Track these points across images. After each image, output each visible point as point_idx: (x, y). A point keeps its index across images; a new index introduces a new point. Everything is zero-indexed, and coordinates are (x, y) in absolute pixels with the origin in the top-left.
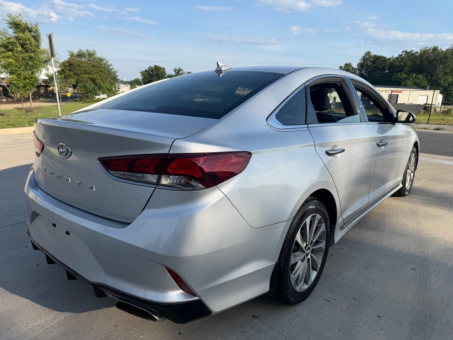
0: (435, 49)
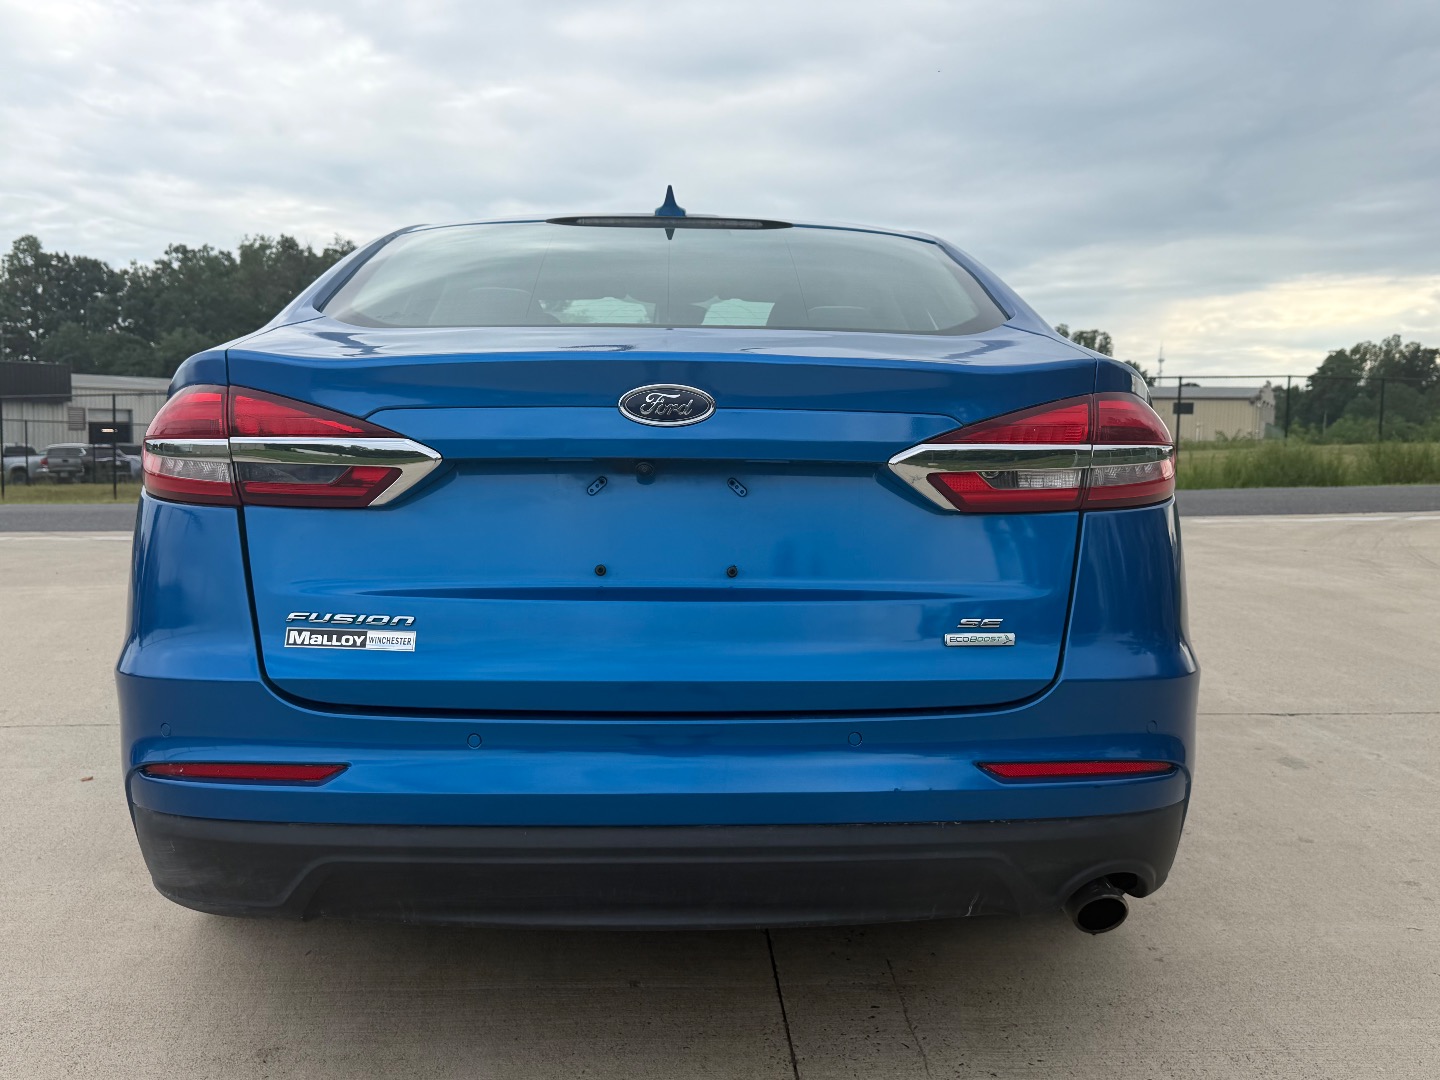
0: (288, 244)
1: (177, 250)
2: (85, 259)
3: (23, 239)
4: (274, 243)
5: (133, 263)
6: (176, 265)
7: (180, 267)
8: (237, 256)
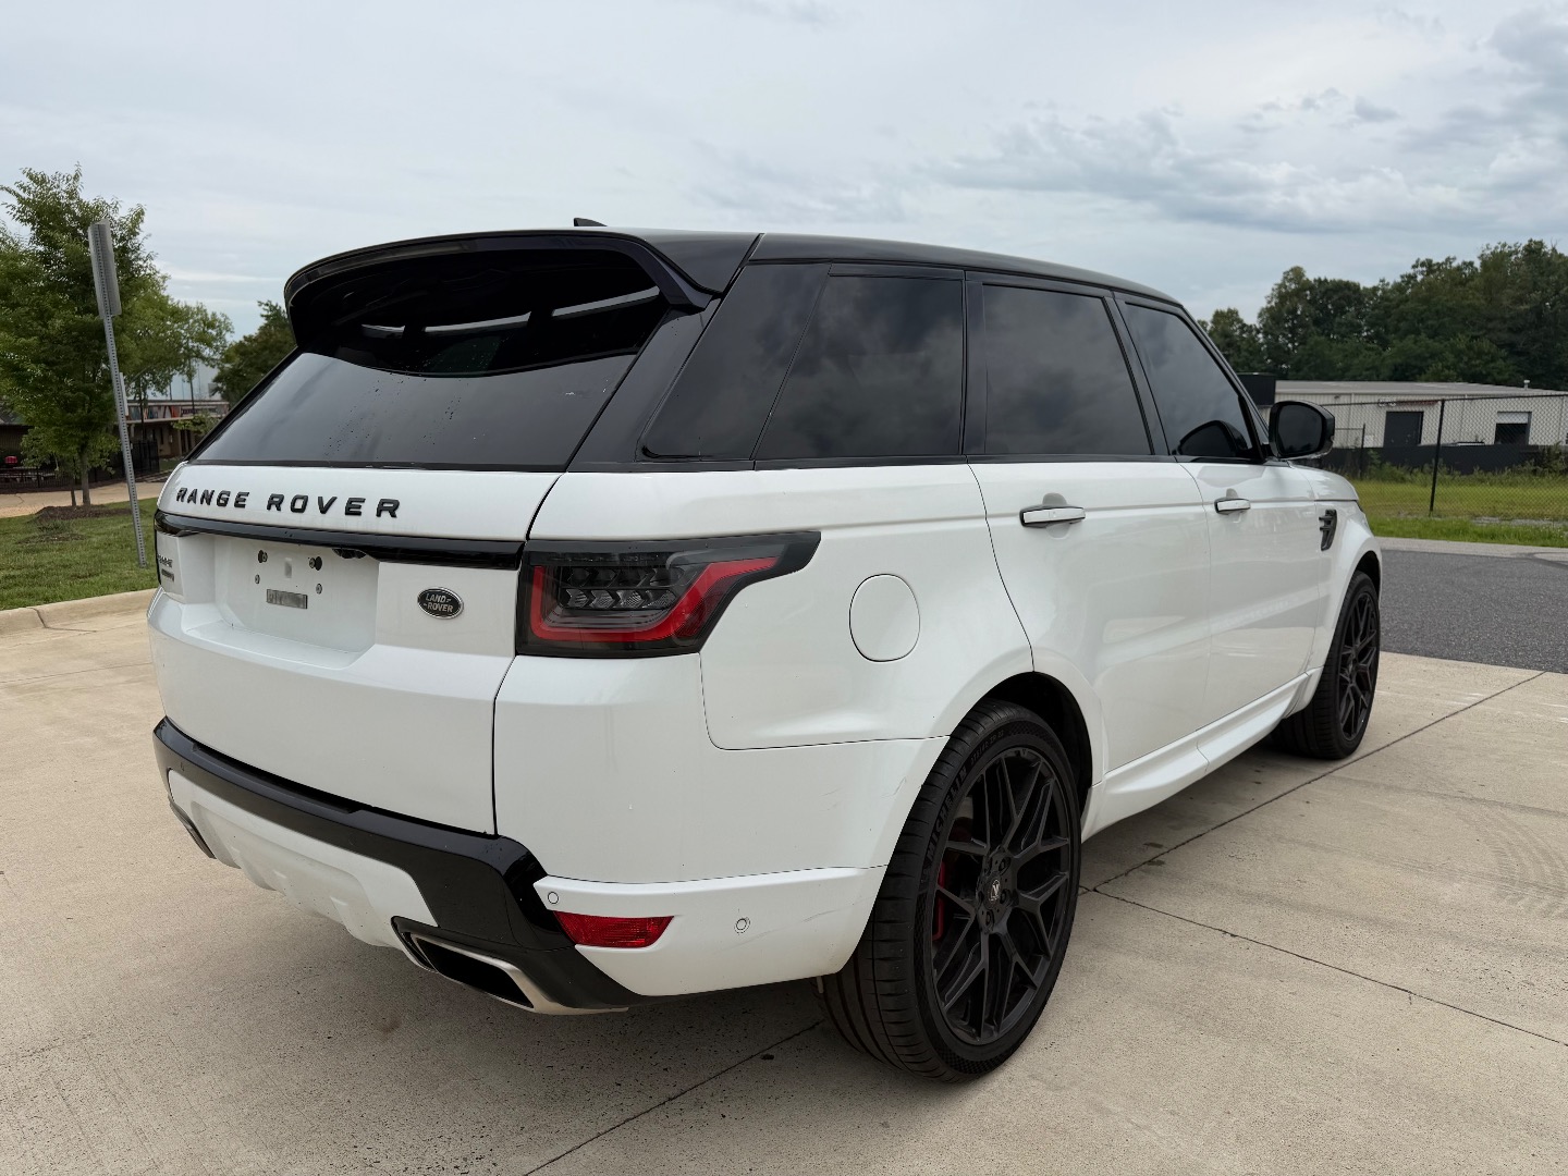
0: (1534, 251)
1: (1423, 264)
2: (1341, 281)
3: (1292, 270)
4: (1521, 249)
5: (1382, 281)
6: (1419, 278)
7: (1423, 280)
8: (1477, 264)
